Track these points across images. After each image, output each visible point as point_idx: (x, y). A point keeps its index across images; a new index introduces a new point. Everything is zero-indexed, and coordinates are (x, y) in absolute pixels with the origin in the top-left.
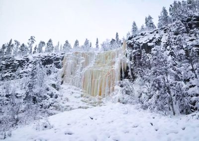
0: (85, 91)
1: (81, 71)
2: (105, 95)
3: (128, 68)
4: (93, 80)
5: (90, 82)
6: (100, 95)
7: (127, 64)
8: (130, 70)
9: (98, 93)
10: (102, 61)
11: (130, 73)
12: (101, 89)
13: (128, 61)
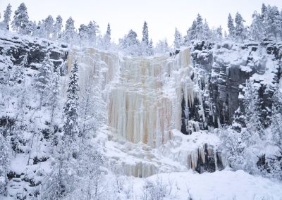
0: (114, 129)
1: (103, 89)
2: (157, 144)
3: (196, 101)
4: (130, 110)
5: (125, 115)
6: (145, 141)
7: (196, 94)
8: (201, 106)
9: (142, 137)
10: (136, 76)
11: (201, 112)
12: (146, 130)
13: (197, 88)
